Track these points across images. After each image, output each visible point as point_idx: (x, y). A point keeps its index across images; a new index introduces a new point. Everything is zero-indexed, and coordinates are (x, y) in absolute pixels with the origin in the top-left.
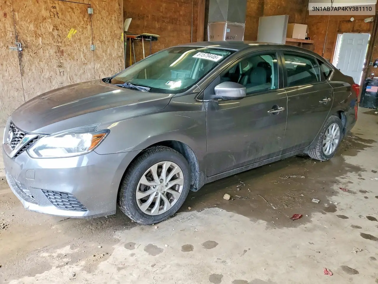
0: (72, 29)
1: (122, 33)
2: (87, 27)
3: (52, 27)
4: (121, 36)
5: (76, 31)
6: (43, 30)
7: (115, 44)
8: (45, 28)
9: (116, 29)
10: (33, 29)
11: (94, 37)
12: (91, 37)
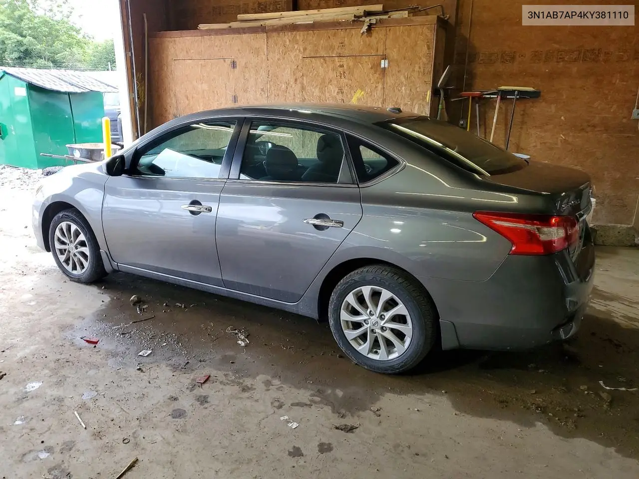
0: (359, 91)
1: (429, 91)
2: (377, 85)
3: (337, 90)
4: (427, 95)
5: (363, 93)
6: (327, 95)
7: (415, 107)
8: (330, 92)
9: (418, 85)
10: (318, 94)
11: (385, 99)
12: (381, 99)
